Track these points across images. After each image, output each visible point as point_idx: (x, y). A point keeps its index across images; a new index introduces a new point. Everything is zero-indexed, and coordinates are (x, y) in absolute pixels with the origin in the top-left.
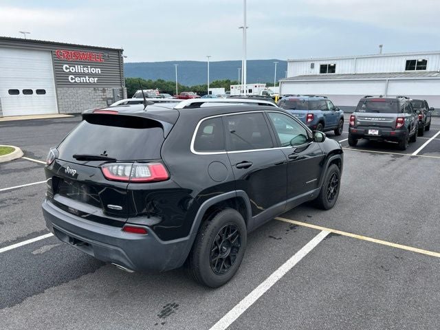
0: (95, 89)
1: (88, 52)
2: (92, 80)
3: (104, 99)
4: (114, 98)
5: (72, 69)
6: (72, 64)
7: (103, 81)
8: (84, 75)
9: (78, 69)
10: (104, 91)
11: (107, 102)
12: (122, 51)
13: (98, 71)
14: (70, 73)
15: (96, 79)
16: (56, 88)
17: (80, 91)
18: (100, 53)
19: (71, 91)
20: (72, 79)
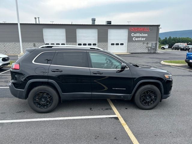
0: (143, 43)
1: (143, 28)
2: (143, 39)
3: (147, 47)
4: (152, 47)
5: (135, 35)
6: (135, 33)
7: (148, 39)
8: (139, 37)
9: (138, 35)
10: (147, 44)
11: (148, 48)
12: (159, 26)
13: (146, 35)
14: (134, 37)
15: (145, 39)
16: (128, 42)
17: (137, 44)
18: (149, 28)
19: (133, 44)
20: (134, 39)
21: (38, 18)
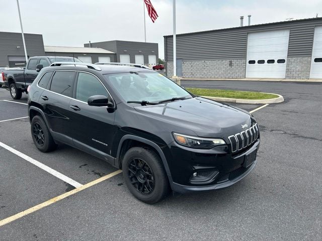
21: (249, 16)
